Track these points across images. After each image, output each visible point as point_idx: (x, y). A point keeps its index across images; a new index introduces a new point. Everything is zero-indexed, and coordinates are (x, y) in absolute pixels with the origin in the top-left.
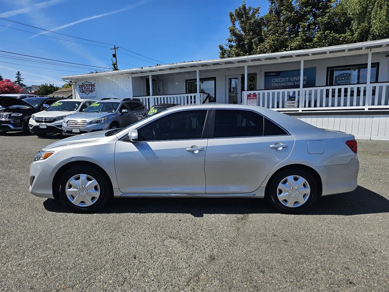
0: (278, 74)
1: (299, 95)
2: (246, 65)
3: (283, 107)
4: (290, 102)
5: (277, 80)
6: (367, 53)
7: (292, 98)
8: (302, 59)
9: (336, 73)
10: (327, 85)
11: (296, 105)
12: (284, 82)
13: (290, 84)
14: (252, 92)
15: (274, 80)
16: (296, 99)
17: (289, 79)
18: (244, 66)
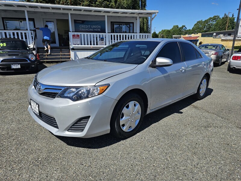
0: (83, 22)
1: (105, 37)
2: (69, 12)
3: (97, 45)
4: (101, 41)
5: (83, 26)
6: (137, 16)
7: (102, 39)
8: (106, 14)
9: (115, 26)
10: (111, 33)
11: (104, 43)
12: (87, 28)
13: (91, 30)
14: (76, 33)
15: (81, 26)
16: (104, 40)
17: (91, 27)
18: (68, 13)
